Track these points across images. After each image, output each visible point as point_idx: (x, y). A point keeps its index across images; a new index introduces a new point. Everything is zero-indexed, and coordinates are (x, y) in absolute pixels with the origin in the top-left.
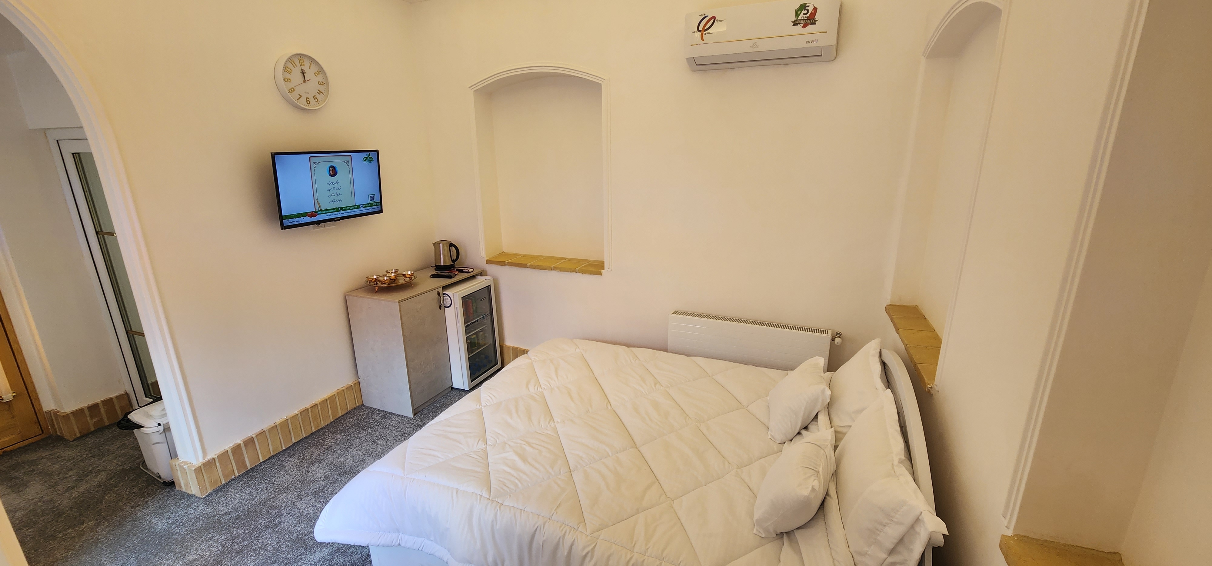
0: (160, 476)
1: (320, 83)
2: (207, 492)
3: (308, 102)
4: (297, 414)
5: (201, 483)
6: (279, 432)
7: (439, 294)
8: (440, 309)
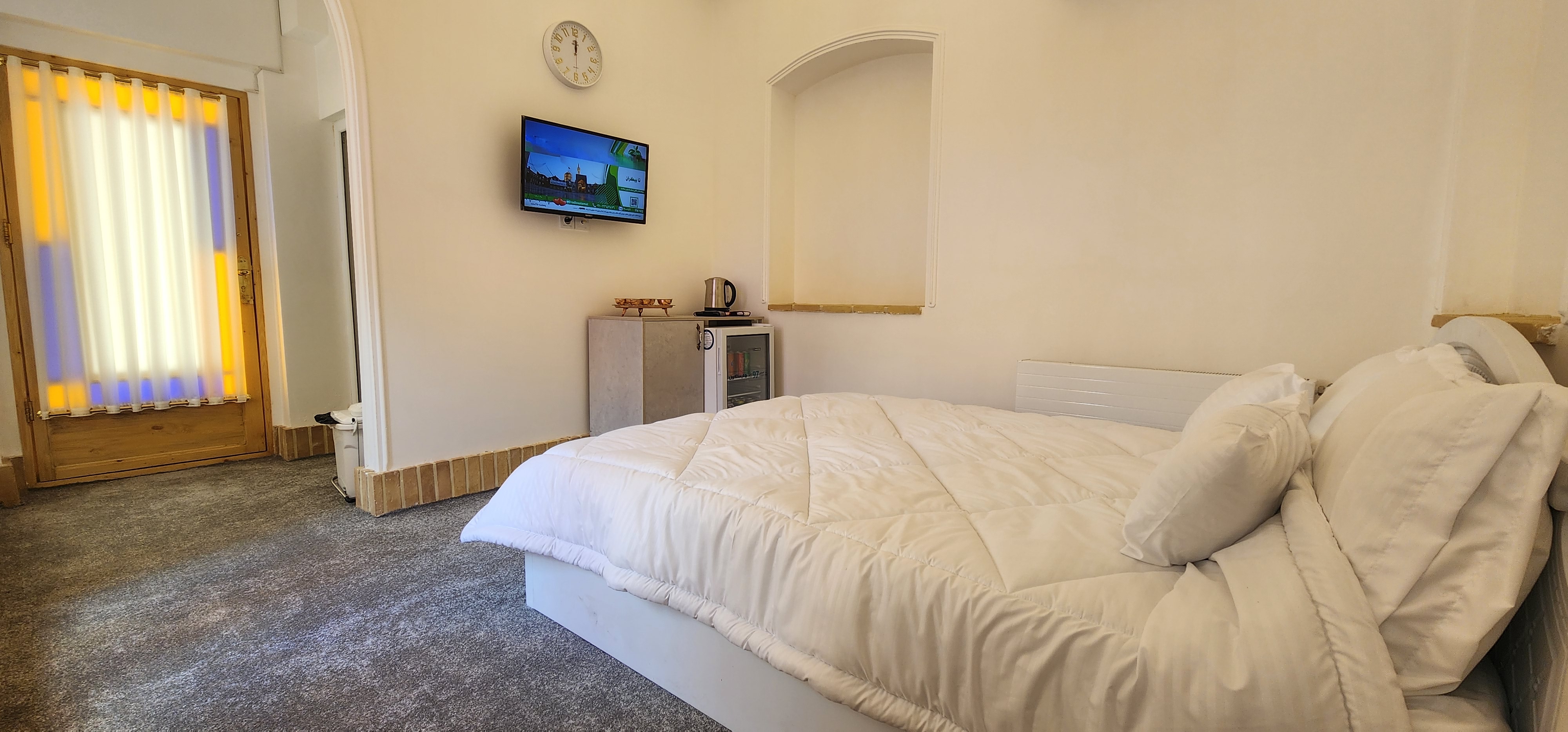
0: (345, 492)
1: (592, 60)
2: (383, 512)
3: (576, 78)
4: (507, 452)
5: (378, 498)
6: (482, 466)
7: (698, 328)
8: (699, 349)
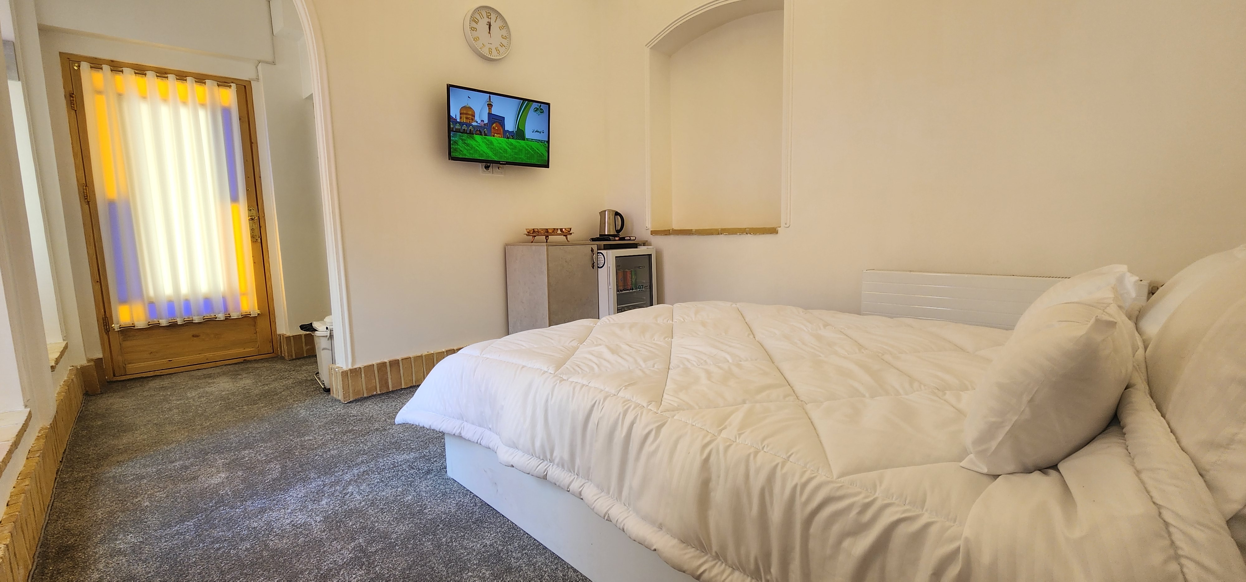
0: (324, 384)
1: (503, 37)
2: (349, 399)
3: (490, 52)
4: (444, 352)
5: (345, 388)
6: (424, 363)
7: (592, 250)
8: (593, 268)
